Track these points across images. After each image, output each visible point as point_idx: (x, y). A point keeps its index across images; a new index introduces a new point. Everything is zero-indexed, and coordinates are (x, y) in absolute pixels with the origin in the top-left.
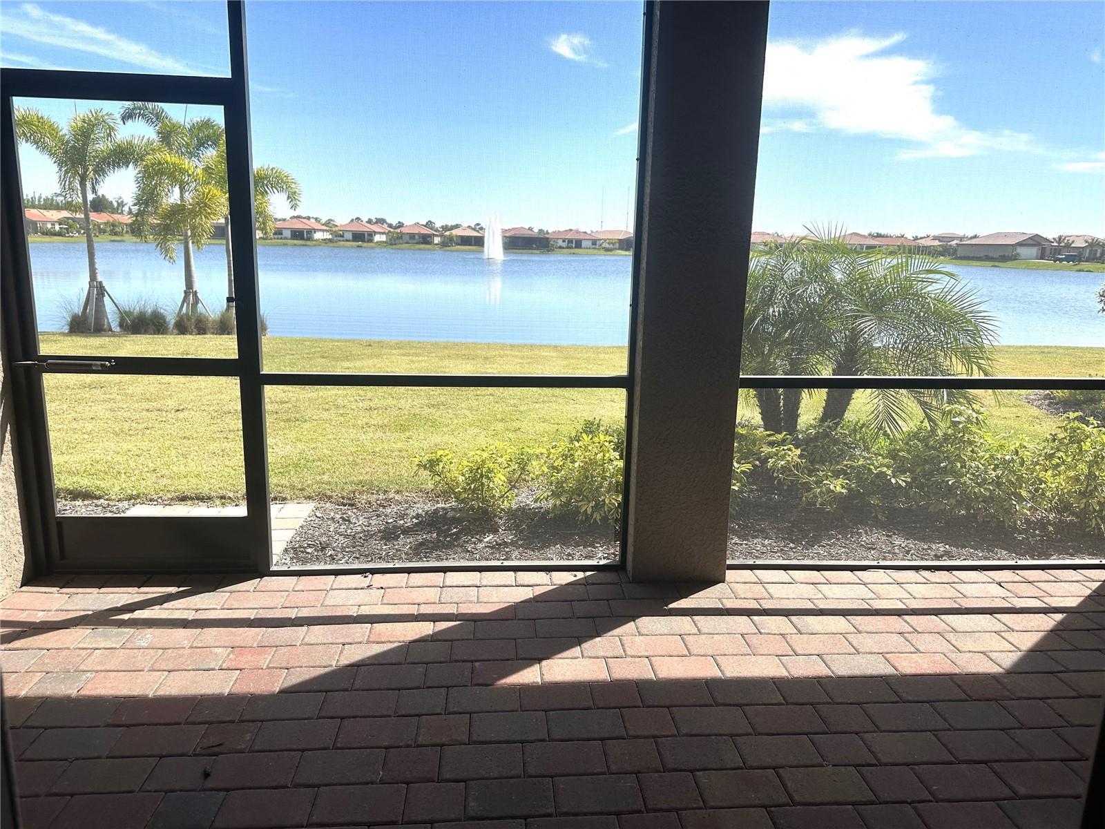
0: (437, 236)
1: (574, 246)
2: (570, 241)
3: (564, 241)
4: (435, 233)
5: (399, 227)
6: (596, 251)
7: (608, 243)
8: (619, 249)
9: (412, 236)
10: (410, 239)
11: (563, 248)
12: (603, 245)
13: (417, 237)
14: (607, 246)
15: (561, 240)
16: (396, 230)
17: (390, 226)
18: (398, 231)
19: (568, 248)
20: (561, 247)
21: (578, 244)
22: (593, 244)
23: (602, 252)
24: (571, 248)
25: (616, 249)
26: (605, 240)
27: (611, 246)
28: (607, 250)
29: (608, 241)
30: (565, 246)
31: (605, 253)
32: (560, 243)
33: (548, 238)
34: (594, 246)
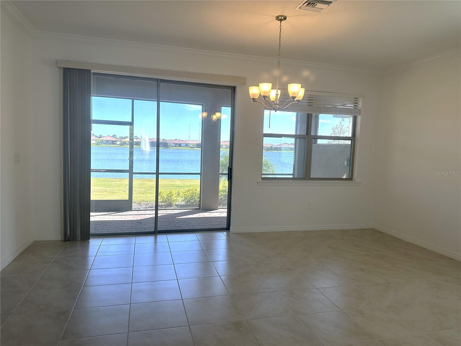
0: (118, 141)
1: (178, 146)
2: (176, 144)
3: (174, 144)
4: (118, 140)
5: (100, 137)
6: (187, 148)
7: (192, 145)
8: (197, 147)
9: (107, 141)
10: (107, 142)
11: (174, 147)
12: (190, 146)
13: (109, 141)
14: (192, 146)
15: (173, 144)
16: (100, 139)
17: (96, 137)
18: (101, 139)
19: (175, 146)
20: (173, 146)
21: (180, 145)
22: (186, 145)
23: (190, 148)
24: (177, 147)
25: (195, 147)
26: (191, 144)
27: (193, 146)
28: (192, 148)
29: (192, 144)
30: (174, 146)
31: (191, 149)
32: (172, 144)
33: (167, 143)
34: (186, 146)
